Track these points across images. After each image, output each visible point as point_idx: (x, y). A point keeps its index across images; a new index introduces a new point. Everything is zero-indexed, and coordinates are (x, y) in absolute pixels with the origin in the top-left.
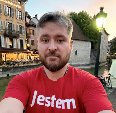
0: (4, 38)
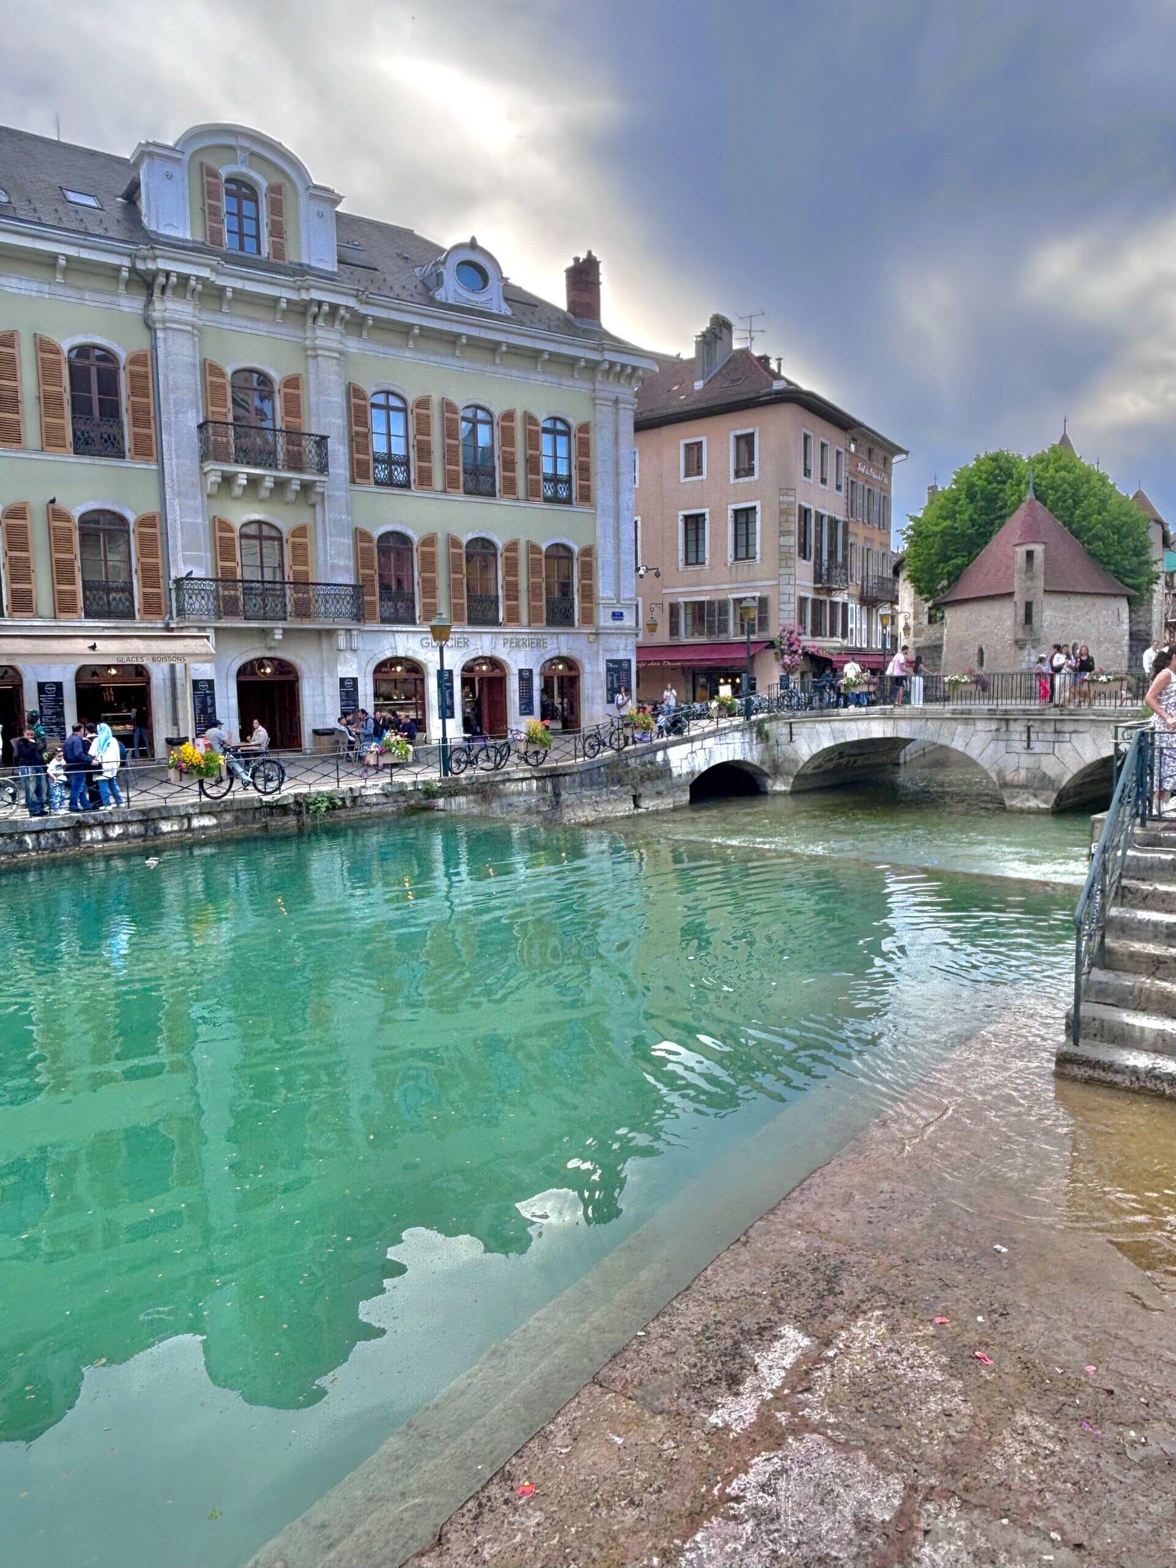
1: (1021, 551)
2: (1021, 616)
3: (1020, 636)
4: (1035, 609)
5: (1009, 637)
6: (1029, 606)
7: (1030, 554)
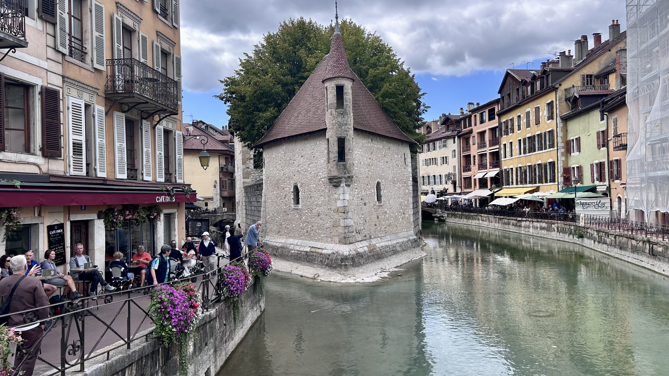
0: (106, 114)
1: (331, 86)
2: (334, 155)
4: (347, 146)
5: (324, 174)
6: (341, 142)
7: (340, 90)
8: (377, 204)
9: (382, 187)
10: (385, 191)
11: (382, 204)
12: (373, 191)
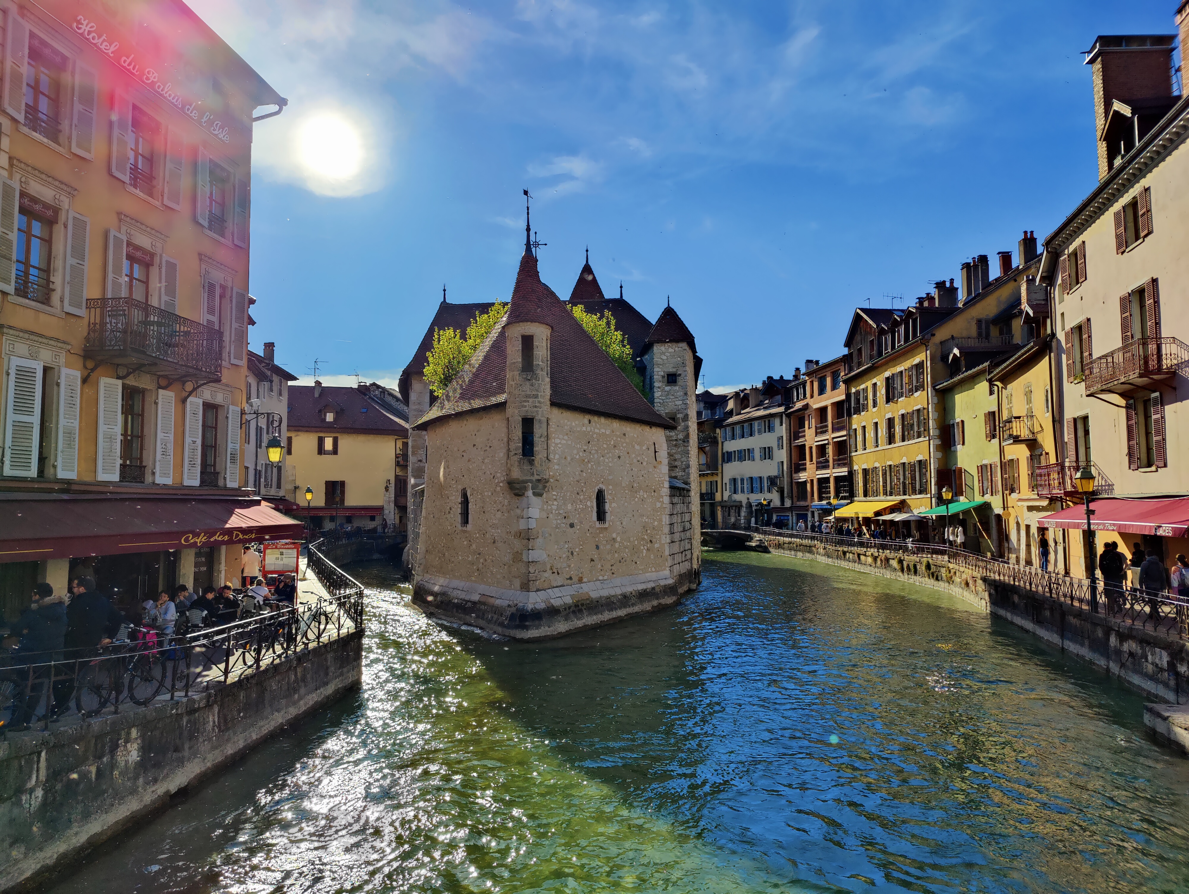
0: (84, 381)
1: (514, 335)
2: (517, 444)
3: (516, 474)
4: (538, 431)
5: (501, 477)
6: (528, 423)
7: (527, 341)
8: (598, 525)
9: (608, 497)
10: (614, 505)
11: (606, 525)
12: (589, 503)
